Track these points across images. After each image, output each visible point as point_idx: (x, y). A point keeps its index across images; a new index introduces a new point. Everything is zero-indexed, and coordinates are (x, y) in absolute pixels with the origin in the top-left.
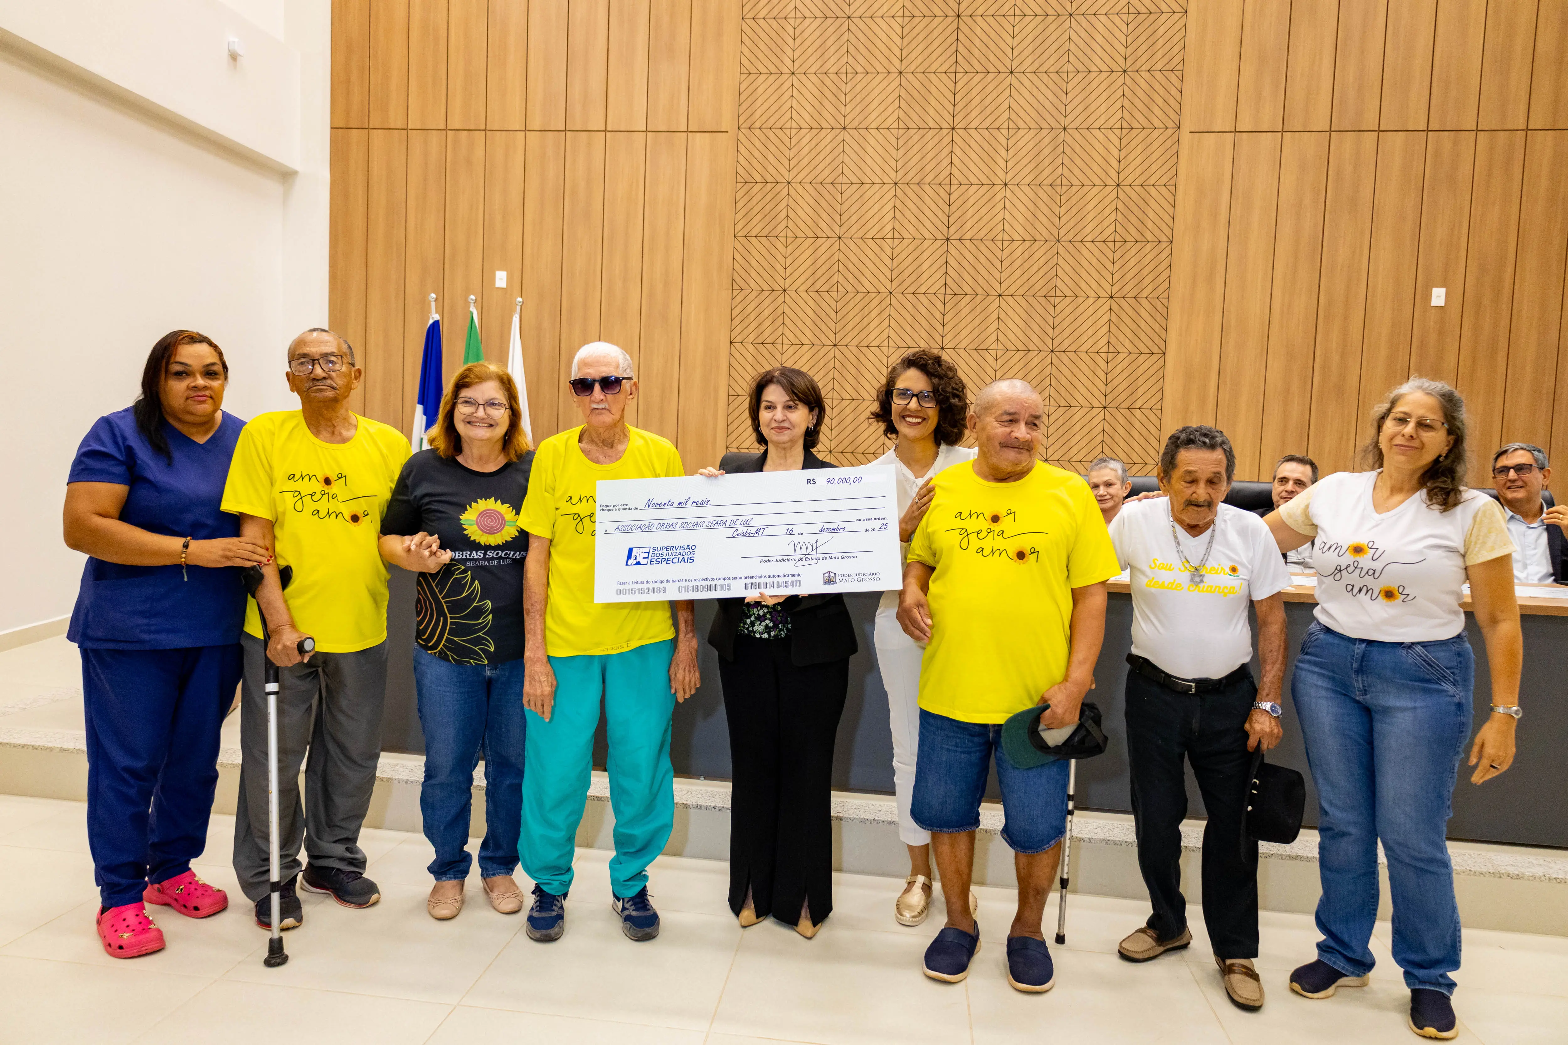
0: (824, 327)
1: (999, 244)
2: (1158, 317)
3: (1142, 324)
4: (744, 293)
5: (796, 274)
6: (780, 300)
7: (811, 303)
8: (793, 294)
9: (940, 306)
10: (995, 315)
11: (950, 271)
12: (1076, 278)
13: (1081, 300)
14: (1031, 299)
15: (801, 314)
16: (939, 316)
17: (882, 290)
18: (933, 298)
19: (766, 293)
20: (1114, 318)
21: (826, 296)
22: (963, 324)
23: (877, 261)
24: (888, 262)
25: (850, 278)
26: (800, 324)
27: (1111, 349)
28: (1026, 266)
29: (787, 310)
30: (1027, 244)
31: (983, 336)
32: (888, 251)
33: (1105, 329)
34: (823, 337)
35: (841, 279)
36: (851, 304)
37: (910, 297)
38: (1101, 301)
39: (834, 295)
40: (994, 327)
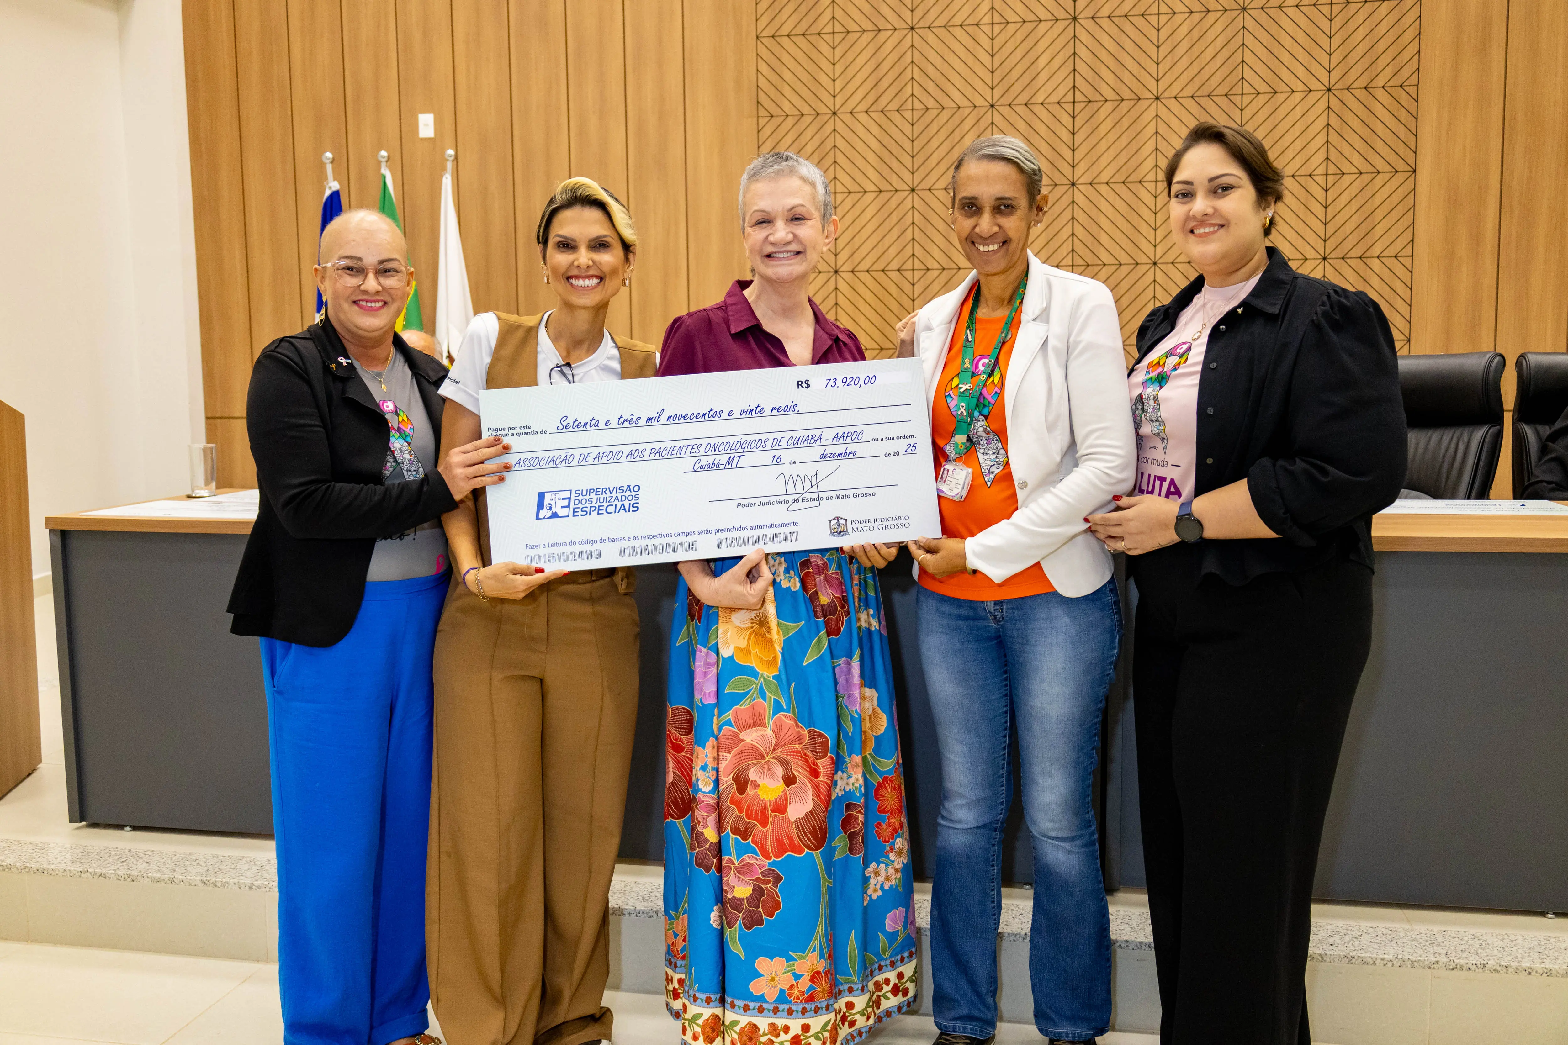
0: (895, 165)
1: (1154, 20)
2: (1403, 115)
3: (1379, 128)
4: (776, 121)
5: (851, 88)
6: (829, 128)
7: (875, 130)
8: (847, 118)
9: (1066, 120)
10: (1151, 129)
11: (1081, 67)
12: (1273, 64)
13: (1281, 97)
14: (1204, 101)
15: (860, 146)
16: (1066, 136)
17: (979, 102)
18: (1055, 109)
19: (807, 120)
20: (1334, 121)
21: (896, 117)
22: (1103, 145)
23: (970, 60)
24: (986, 59)
25: (931, 87)
26: (860, 162)
27: (1332, 169)
28: (1196, 51)
29: (840, 143)
30: (1196, 17)
31: (1133, 163)
32: (985, 42)
33: (1321, 139)
34: (894, 180)
35: (917, 91)
36: (934, 127)
37: (1021, 110)
38: (1313, 97)
39: (908, 115)
40: (1150, 146)
